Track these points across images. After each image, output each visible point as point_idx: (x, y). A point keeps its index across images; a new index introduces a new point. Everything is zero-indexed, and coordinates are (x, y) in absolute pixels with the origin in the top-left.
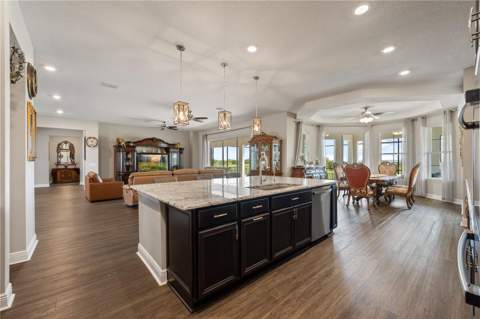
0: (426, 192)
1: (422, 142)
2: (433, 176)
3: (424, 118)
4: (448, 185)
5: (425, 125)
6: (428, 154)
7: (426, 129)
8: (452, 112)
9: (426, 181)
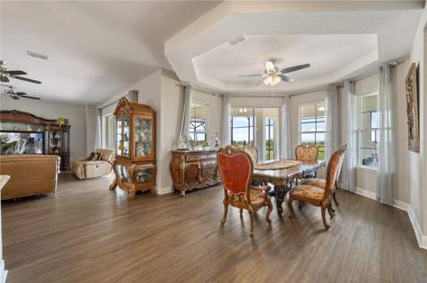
0: (356, 185)
1: (350, 116)
2: (364, 162)
3: (352, 82)
4: (386, 178)
5: (354, 92)
6: (357, 132)
7: (355, 97)
8: (392, 67)
9: (355, 170)
